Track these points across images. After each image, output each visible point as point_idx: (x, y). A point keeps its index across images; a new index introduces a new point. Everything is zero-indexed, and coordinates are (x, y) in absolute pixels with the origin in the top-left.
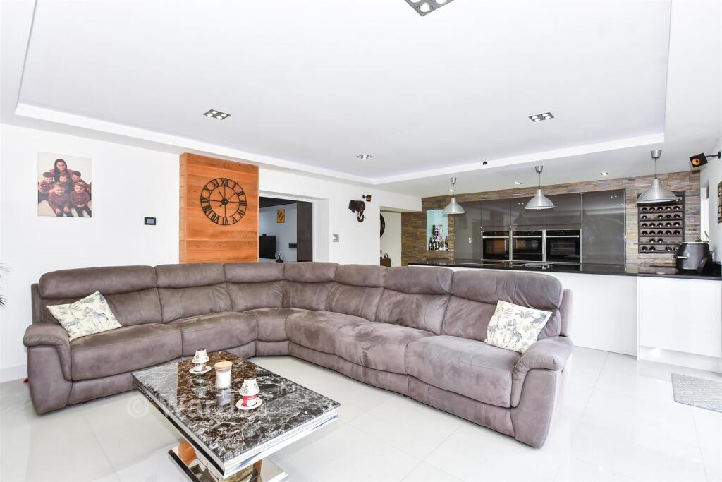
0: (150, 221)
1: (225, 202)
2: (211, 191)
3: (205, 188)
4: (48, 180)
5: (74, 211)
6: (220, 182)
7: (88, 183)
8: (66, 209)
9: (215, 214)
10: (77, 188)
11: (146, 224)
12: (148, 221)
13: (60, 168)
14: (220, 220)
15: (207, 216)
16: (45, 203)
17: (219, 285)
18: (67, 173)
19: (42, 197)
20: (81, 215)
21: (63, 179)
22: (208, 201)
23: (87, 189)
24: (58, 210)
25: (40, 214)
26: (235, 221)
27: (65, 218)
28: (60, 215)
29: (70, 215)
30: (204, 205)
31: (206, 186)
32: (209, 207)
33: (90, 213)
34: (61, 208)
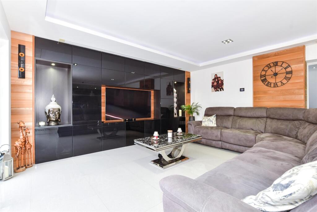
0: (242, 90)
1: (276, 74)
2: (266, 71)
3: (263, 70)
4: (213, 81)
5: (219, 90)
6: (272, 65)
7: (222, 80)
8: (217, 89)
9: (269, 82)
10: (220, 82)
11: (240, 91)
12: (241, 90)
13: (216, 77)
14: (272, 85)
15: (264, 84)
16: (213, 88)
17: (262, 119)
18: (218, 78)
19: (213, 86)
20: (221, 90)
21: (216, 80)
22: (265, 76)
23: (222, 81)
24: (216, 90)
25: (212, 91)
26: (283, 84)
27: (217, 92)
28: (216, 91)
29: (218, 91)
30: (262, 79)
31: (263, 69)
32: (265, 79)
33: (223, 90)
34: (216, 89)
